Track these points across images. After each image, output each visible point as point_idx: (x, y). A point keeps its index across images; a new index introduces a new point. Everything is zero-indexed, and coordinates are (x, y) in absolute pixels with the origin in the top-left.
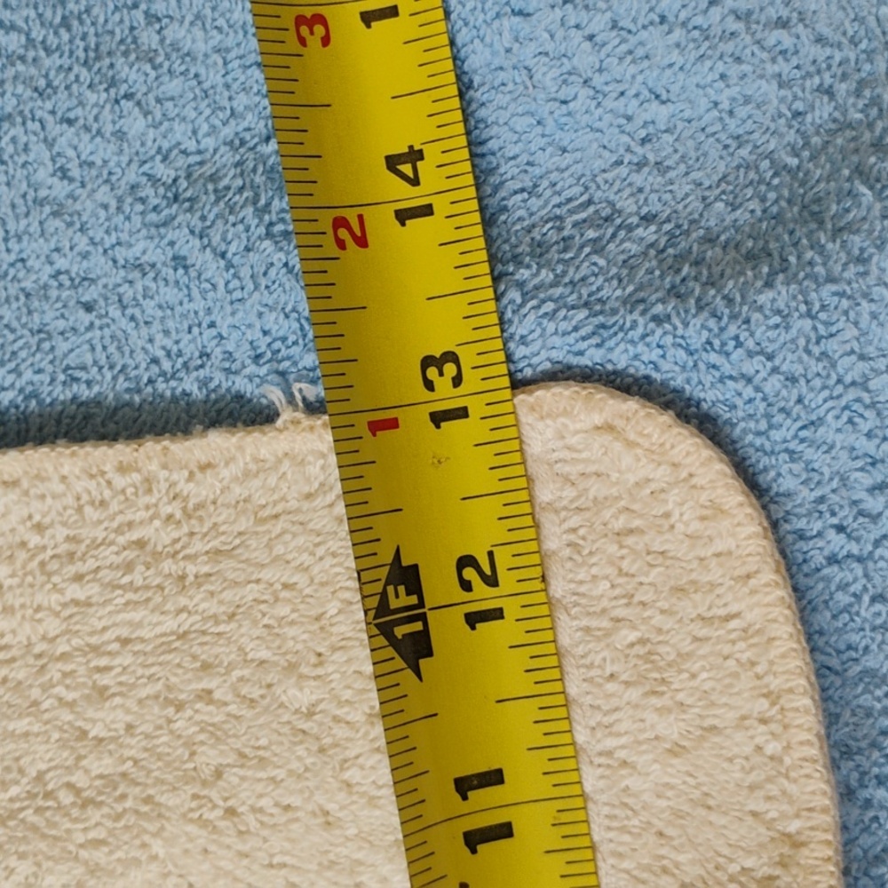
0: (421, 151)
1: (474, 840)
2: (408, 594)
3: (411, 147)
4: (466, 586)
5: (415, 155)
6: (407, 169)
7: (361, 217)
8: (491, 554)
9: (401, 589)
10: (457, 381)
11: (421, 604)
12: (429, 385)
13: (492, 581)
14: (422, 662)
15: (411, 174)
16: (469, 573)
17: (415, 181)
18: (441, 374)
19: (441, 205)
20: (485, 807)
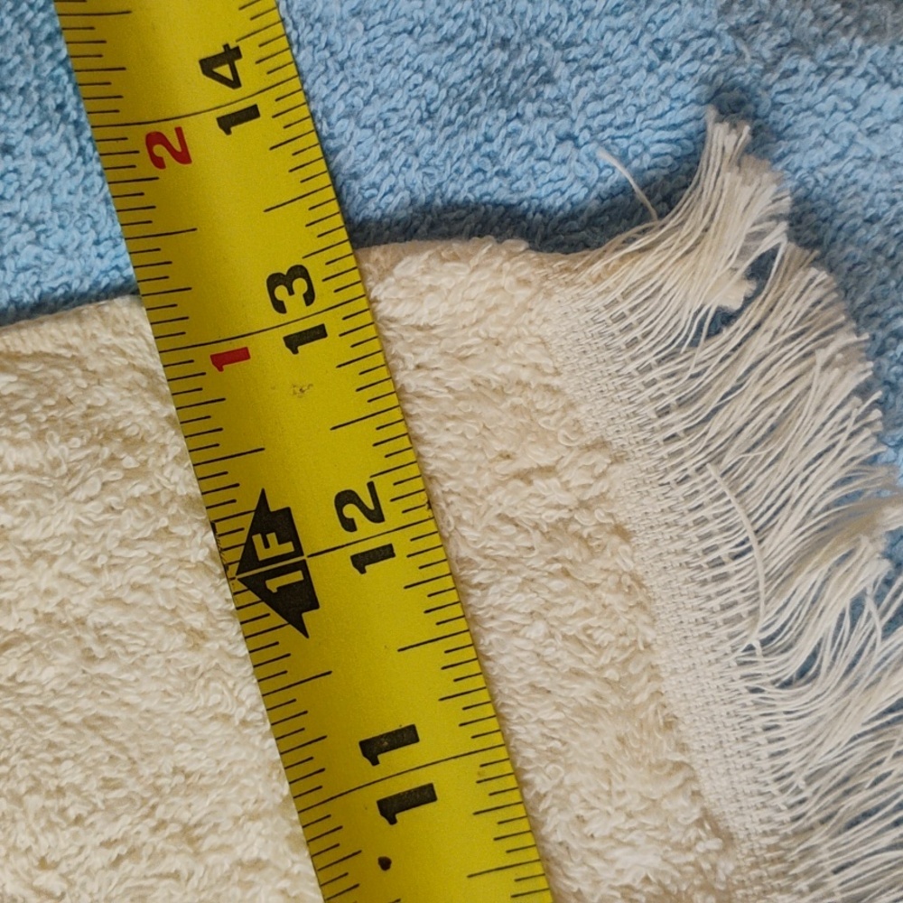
0: (237, 49)
1: (391, 808)
2: (280, 542)
3: (226, 46)
4: (349, 525)
5: (231, 54)
6: (224, 70)
7: (179, 131)
8: (371, 486)
9: (272, 537)
10: (309, 297)
11: (299, 550)
12: (280, 307)
13: (376, 516)
14: (308, 617)
15: (228, 74)
16: (351, 511)
17: (235, 83)
18: (291, 292)
19: (266, 104)
20: (400, 770)
